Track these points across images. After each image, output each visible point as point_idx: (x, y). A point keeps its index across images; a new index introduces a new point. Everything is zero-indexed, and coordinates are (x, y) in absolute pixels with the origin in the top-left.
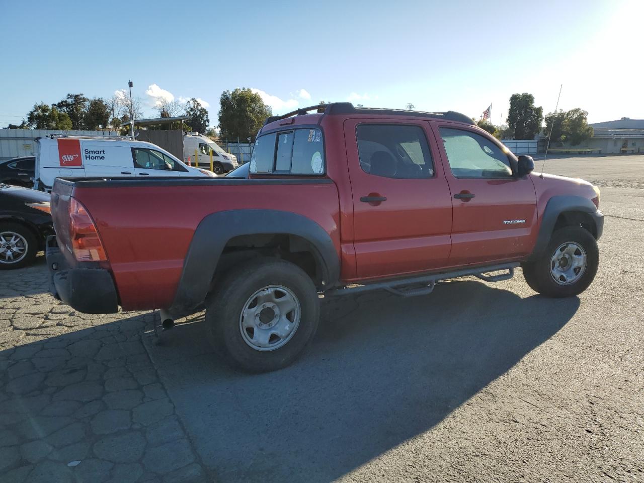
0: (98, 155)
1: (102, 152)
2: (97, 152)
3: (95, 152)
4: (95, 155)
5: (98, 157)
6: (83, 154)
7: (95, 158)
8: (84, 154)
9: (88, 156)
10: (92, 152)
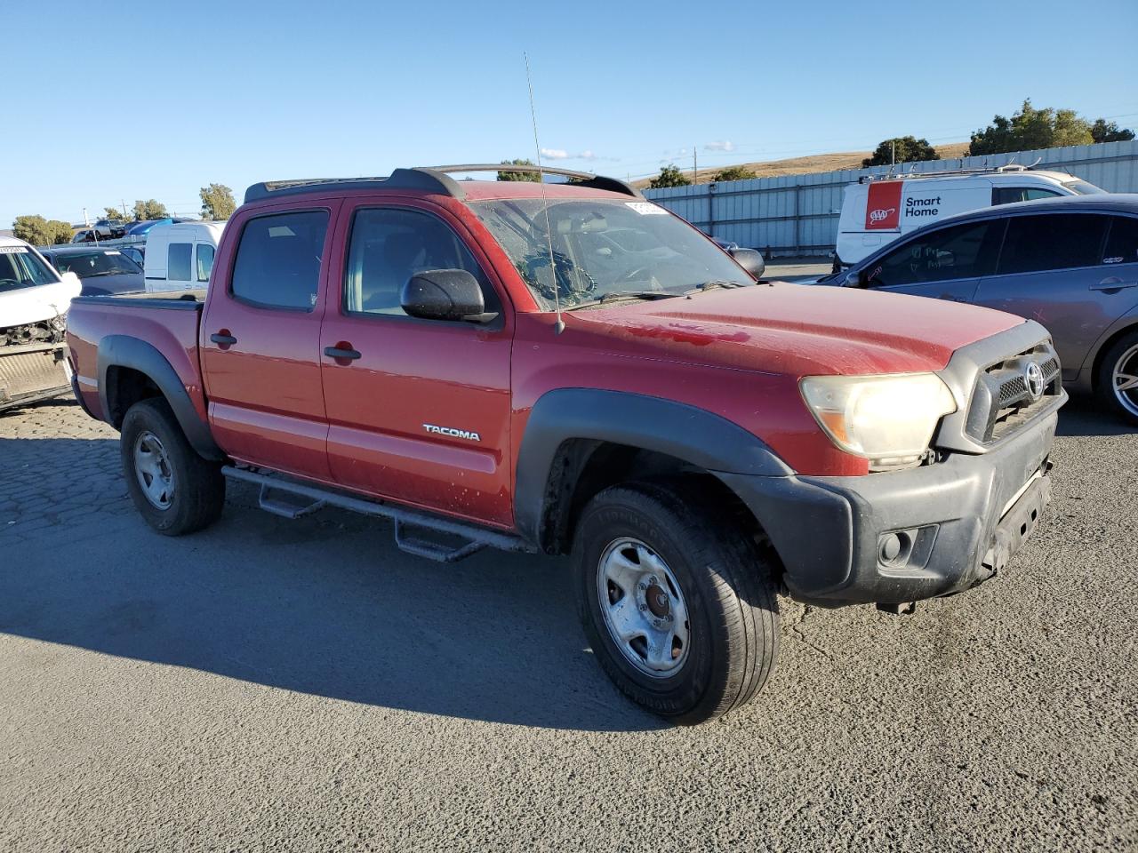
0: (927, 207)
1: (935, 202)
2: (927, 202)
3: (923, 203)
4: (921, 208)
5: (926, 211)
6: (903, 207)
7: (921, 213)
8: (905, 207)
9: (910, 210)
10: (918, 201)
